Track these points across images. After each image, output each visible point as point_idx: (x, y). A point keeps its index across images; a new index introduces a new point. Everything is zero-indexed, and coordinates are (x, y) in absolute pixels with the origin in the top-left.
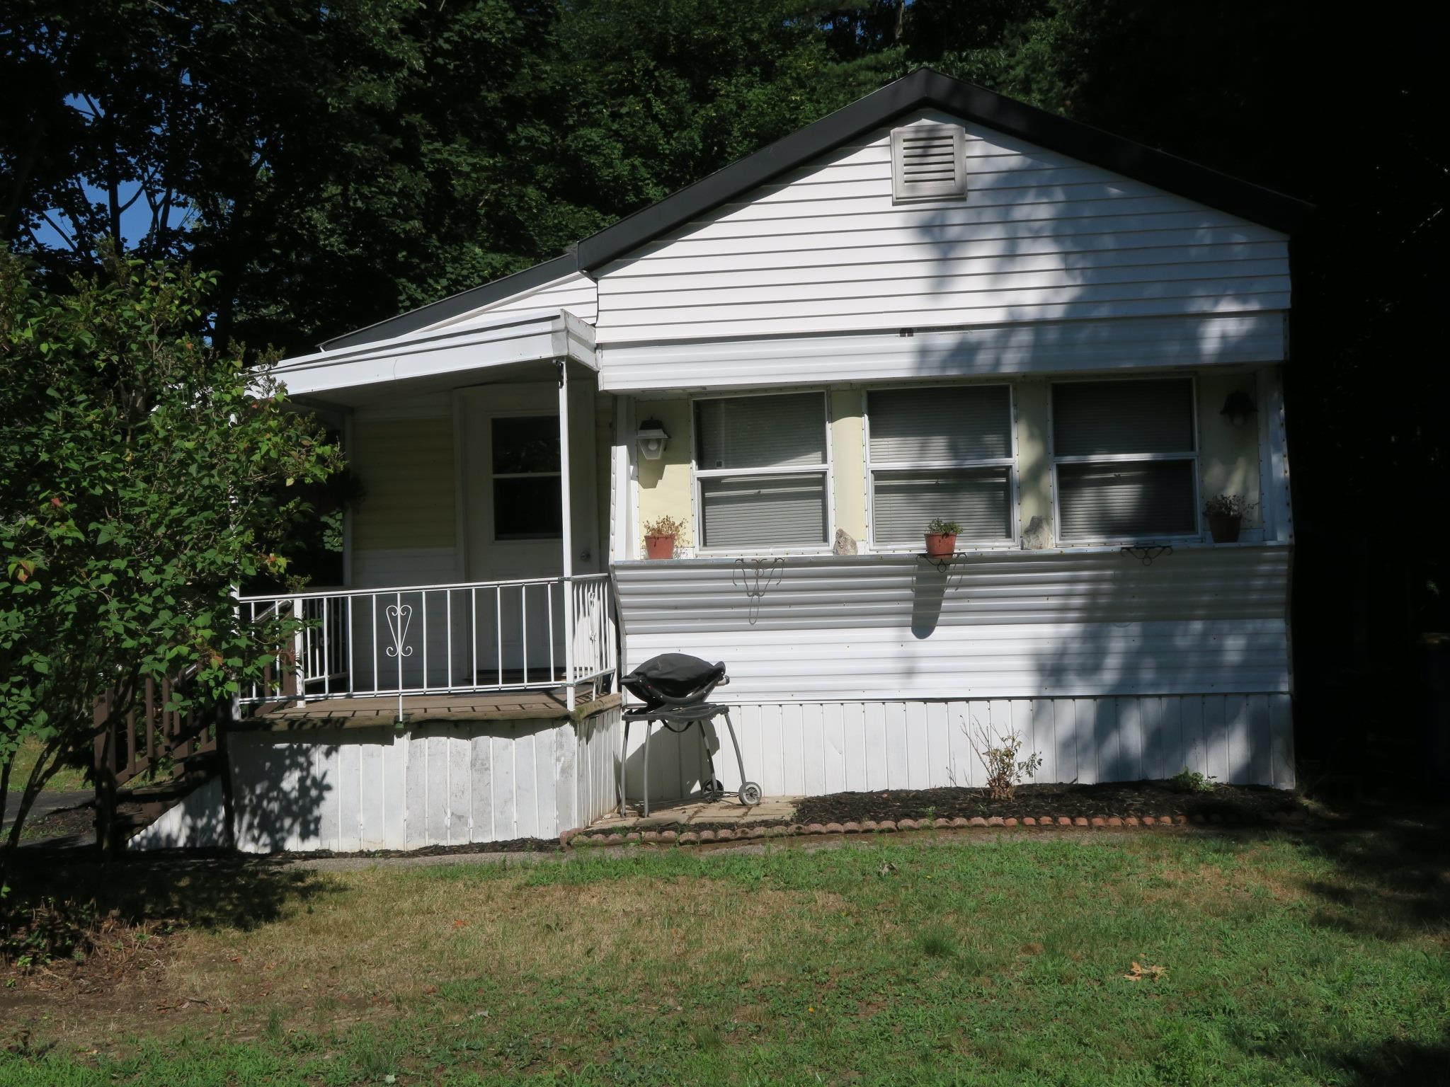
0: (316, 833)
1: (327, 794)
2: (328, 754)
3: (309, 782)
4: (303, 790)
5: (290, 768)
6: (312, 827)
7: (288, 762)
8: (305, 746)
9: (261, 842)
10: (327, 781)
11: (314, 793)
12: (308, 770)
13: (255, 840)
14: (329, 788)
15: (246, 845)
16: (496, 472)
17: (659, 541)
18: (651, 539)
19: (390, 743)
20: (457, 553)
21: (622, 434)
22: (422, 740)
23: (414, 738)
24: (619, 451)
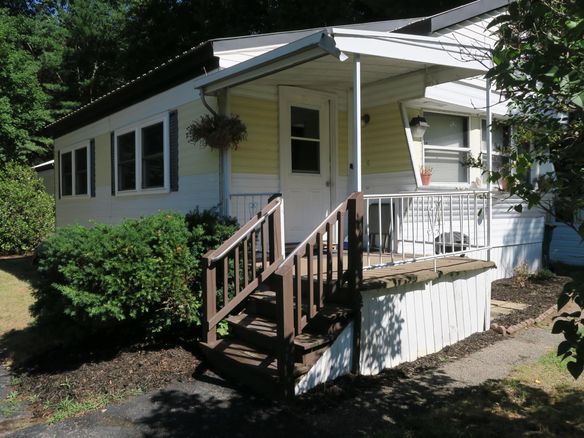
0: (399, 351)
1: (403, 325)
2: (401, 299)
3: (394, 320)
4: (391, 325)
5: (385, 312)
6: (396, 348)
7: (384, 308)
8: (391, 295)
9: (373, 367)
10: (402, 317)
11: (396, 326)
12: (393, 311)
13: (370, 366)
14: (403, 321)
15: (365, 371)
16: (292, 135)
17: (425, 177)
18: (422, 176)
19: (424, 289)
20: (279, 178)
21: (407, 122)
22: (436, 285)
23: (433, 284)
24: (408, 130)
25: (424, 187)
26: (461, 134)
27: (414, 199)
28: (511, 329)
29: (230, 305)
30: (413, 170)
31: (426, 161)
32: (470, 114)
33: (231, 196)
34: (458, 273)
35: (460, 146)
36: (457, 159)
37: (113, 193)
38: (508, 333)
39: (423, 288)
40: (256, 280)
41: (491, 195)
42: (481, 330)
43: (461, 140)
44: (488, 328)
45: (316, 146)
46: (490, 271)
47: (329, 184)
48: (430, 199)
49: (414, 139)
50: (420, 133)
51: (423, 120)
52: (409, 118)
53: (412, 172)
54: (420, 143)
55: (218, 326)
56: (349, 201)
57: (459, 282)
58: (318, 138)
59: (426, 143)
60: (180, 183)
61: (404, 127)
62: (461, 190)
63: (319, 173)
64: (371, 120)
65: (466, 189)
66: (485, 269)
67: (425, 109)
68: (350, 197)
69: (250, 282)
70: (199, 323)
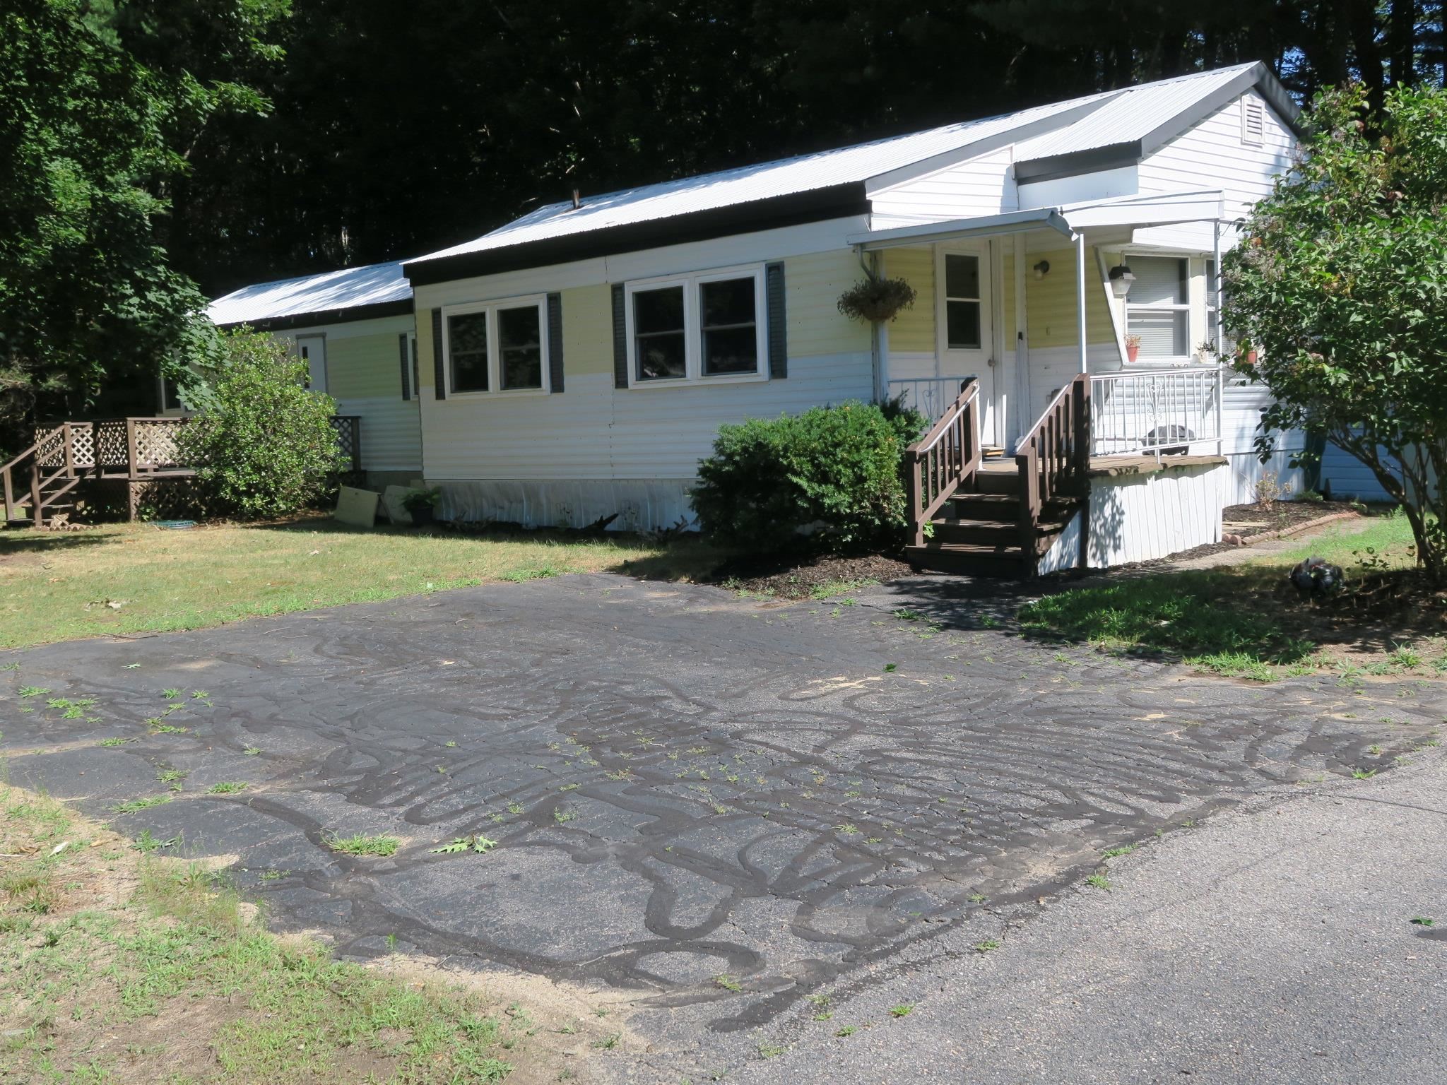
1: (1124, 518)
4: (1113, 516)
8: (1114, 486)
11: (1117, 517)
15: (1091, 564)
16: (949, 295)
17: (1132, 350)
18: (1129, 348)
19: (1146, 484)
20: (936, 356)
21: (1106, 276)
22: (1159, 481)
23: (1156, 479)
24: (1108, 285)
25: (1131, 364)
26: (1176, 284)
27: (1120, 381)
28: (1247, 539)
29: (934, 506)
30: (1116, 341)
31: (1130, 325)
32: (1189, 254)
33: (889, 382)
34: (1183, 467)
35: (1175, 303)
36: (1171, 321)
37: (621, 382)
38: (1244, 543)
39: (1144, 483)
40: (955, 480)
41: (1221, 372)
42: (1211, 542)
43: (1177, 293)
44: (1219, 540)
45: (975, 307)
46: (1221, 468)
47: (992, 362)
48: (1141, 381)
49: (1116, 296)
50: (1124, 287)
51: (1127, 270)
52: (1108, 267)
53: (1115, 344)
54: (1121, 300)
55: (924, 529)
56: (1076, 383)
57: (1184, 480)
58: (977, 297)
59: (1129, 301)
60: (791, 365)
61: (1103, 281)
62: (1179, 367)
63: (979, 347)
64: (1052, 268)
65: (1186, 367)
66: (1215, 465)
67: (1128, 251)
68: (1075, 379)
69: (950, 481)
70: (905, 524)
